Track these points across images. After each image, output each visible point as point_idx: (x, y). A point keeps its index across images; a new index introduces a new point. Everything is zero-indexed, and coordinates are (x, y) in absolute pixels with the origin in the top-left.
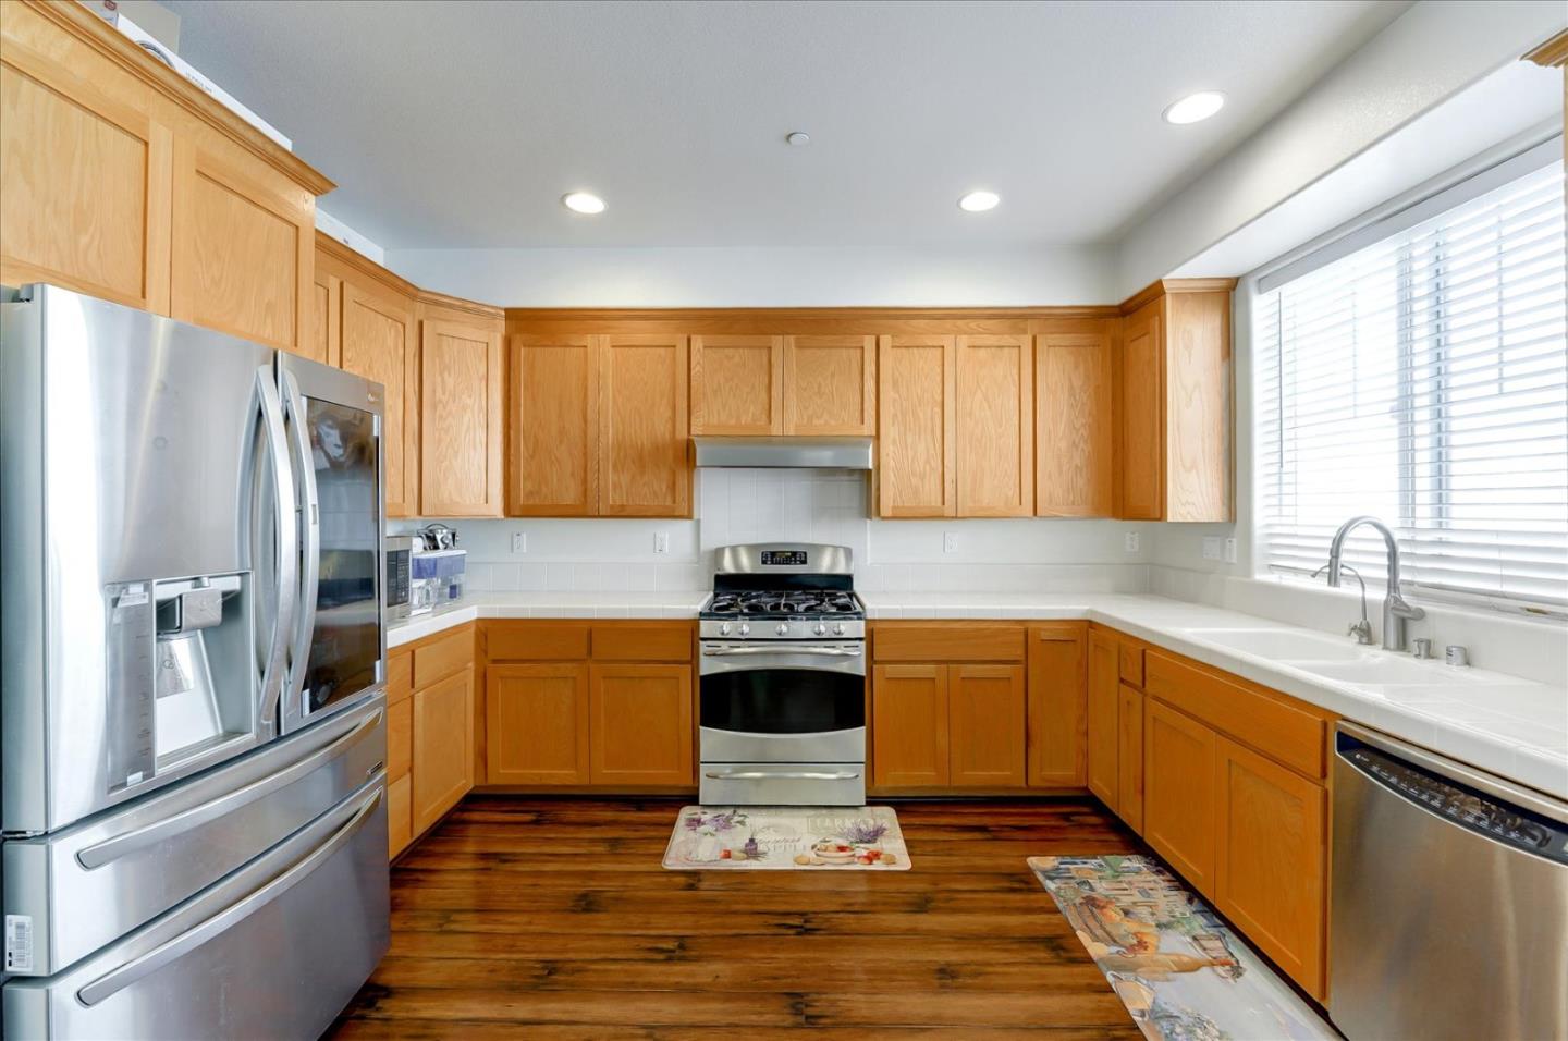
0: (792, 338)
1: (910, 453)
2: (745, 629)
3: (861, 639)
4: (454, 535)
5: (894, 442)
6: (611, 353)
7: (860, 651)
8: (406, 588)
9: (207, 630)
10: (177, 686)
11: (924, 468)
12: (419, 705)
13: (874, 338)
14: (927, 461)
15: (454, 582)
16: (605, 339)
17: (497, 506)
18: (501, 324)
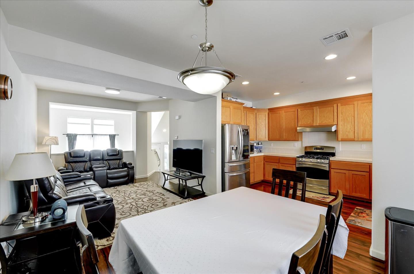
0: (318, 107)
1: (346, 127)
2: (304, 160)
3: (327, 164)
4: (262, 143)
5: (342, 125)
6: (284, 114)
7: (327, 166)
8: (253, 150)
9: (235, 150)
10: (233, 155)
11: (349, 130)
12: (255, 165)
13: (336, 104)
14: (350, 129)
15: (261, 150)
16: (283, 111)
17: (267, 139)
18: (267, 111)
